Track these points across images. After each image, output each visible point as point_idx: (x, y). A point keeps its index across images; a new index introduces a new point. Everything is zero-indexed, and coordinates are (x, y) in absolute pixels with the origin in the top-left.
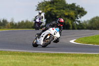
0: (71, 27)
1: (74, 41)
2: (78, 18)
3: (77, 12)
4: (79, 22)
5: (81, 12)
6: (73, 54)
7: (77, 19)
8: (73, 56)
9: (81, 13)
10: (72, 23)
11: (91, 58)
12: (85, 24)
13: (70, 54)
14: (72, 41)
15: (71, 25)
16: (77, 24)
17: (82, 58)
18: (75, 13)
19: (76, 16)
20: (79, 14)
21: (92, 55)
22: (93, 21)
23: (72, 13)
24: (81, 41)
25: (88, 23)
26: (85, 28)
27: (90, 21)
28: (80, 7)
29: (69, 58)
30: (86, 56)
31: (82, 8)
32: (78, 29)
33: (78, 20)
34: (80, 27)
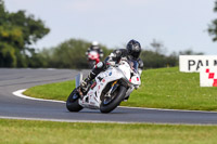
0: (15, 63)
1: (23, 94)
2: (30, 43)
3: (28, 30)
4: (32, 50)
5: (38, 29)
6: (21, 121)
7: (27, 46)
8: (21, 124)
9: (36, 32)
10: (16, 54)
11: (61, 130)
12: (45, 56)
13: (15, 121)
14: (18, 93)
15: (14, 57)
16: (27, 56)
17: (41, 130)
18: (24, 31)
19: (26, 39)
20: (31, 33)
21: (64, 125)
22: (63, 49)
23: (17, 32)
24: (38, 94)
25: (51, 54)
26: (45, 63)
27: (56, 49)
28: (36, 19)
29: (13, 128)
30: (50, 125)
31: (40, 21)
32: (30, 66)
33: (30, 47)
34: (34, 63)
